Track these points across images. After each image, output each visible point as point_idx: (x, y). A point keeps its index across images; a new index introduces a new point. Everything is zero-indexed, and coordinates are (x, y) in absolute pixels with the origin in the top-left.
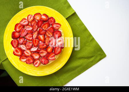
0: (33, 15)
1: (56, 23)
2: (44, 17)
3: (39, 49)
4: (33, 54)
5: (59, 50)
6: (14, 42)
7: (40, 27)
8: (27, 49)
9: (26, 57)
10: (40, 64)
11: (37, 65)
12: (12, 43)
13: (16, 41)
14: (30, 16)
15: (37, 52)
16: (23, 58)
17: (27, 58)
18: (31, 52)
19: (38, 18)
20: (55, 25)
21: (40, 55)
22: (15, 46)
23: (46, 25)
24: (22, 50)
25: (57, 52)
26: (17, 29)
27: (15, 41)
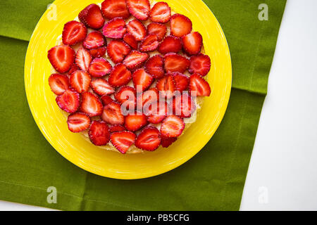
0: (173, 13)
1: (205, 78)
2: (191, 40)
3: (113, 98)
4: (91, 95)
5: (152, 143)
6: (74, 30)
7: (163, 52)
8: (88, 71)
9: (70, 86)
10: (83, 130)
11: (74, 126)
12: (68, 26)
13: (81, 31)
14: (164, 8)
15: (103, 100)
16: (59, 83)
17: (70, 90)
18: (90, 86)
19: (177, 28)
20: (198, 82)
21: (102, 111)
22: (67, 40)
23: (179, 64)
24: (75, 62)
25: (144, 141)
26: (108, 6)
27: (79, 28)
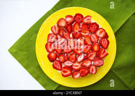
0: (56, 25)
1: (84, 17)
2: (69, 19)
3: (85, 55)
4: (83, 63)
5: (106, 42)
6: (56, 65)
7: (71, 31)
8: (73, 62)
10: (96, 68)
11: (94, 72)
12: (54, 67)
13: (57, 62)
14: (53, 28)
16: (76, 74)
17: (79, 71)
18: (79, 63)
19: (63, 24)
20: (85, 20)
21: (90, 60)
22: (60, 68)
23: (77, 26)
24: (69, 67)
25: (105, 45)
26: (49, 50)
27: (56, 63)
